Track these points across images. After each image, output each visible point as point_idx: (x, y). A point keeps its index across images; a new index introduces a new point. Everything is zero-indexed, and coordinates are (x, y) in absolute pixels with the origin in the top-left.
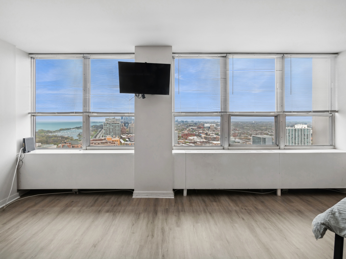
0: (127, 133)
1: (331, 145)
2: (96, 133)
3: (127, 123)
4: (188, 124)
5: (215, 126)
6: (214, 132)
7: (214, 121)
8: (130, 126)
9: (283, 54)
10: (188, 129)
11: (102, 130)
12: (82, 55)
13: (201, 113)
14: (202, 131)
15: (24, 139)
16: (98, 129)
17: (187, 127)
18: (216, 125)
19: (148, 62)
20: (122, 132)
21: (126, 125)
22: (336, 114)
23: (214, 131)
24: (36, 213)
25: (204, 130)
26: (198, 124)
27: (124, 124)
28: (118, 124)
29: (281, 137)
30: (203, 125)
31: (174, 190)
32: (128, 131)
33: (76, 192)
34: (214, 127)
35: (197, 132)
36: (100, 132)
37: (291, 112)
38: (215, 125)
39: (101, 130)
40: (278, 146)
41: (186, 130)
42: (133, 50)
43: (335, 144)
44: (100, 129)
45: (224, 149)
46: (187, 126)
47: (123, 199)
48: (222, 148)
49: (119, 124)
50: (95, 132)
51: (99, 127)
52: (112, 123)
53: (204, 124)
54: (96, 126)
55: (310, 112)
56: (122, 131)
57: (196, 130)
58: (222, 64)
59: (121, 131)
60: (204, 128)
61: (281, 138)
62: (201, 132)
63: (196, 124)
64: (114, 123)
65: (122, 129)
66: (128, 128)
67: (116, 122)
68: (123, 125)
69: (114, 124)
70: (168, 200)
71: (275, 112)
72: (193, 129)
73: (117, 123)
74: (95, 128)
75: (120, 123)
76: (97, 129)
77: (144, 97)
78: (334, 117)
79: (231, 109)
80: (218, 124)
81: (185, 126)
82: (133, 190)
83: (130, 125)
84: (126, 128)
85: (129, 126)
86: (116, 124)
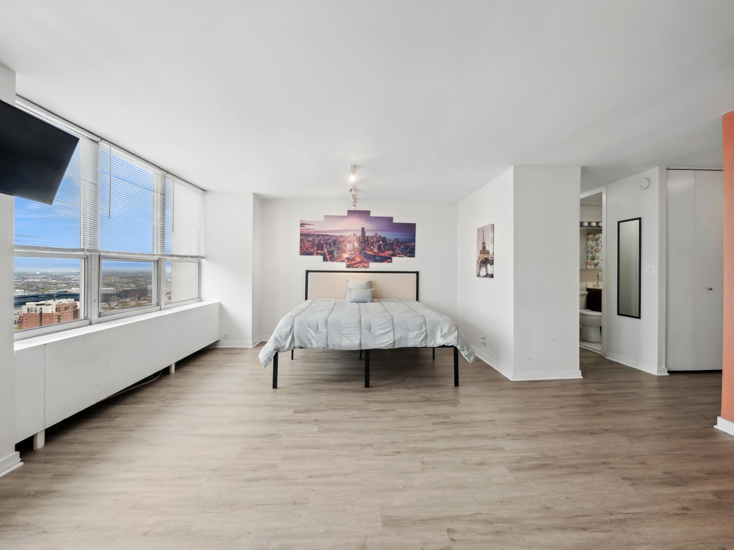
1: (198, 297)
9: (166, 172)
13: (51, 251)
22: (203, 261)
29: (162, 291)
31: (17, 446)
40: (159, 305)
43: (201, 294)
45: (91, 324)
48: (87, 322)
55: (187, 257)
58: (90, 165)
61: (162, 293)
78: (201, 264)
79: (103, 247)
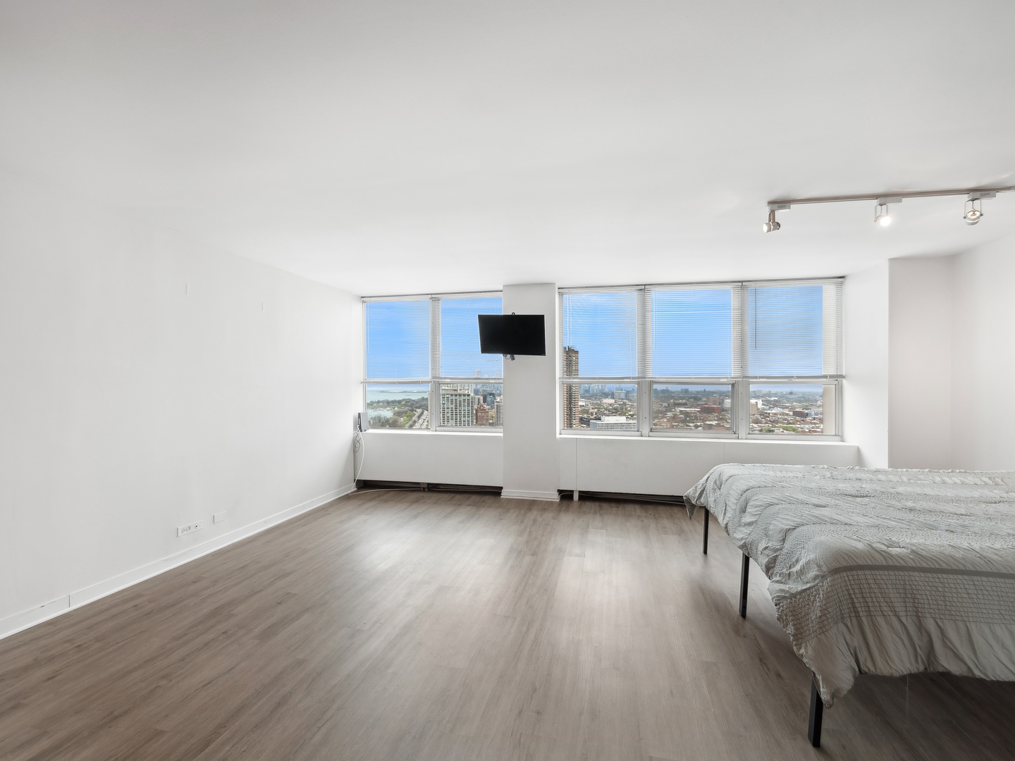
0: (491, 421)
1: (836, 435)
2: (410, 420)
3: (491, 394)
4: (673, 397)
5: (760, 406)
6: (755, 425)
7: (758, 391)
8: (498, 402)
9: (742, 282)
10: (669, 414)
11: (426, 412)
12: (430, 296)
14: (715, 420)
15: (359, 414)
16: (415, 411)
17: (669, 409)
18: (763, 405)
19: (517, 313)
20: (477, 419)
21: (489, 399)
22: (846, 381)
23: (757, 422)
24: (386, 501)
25: (721, 419)
26: (704, 399)
27: (482, 398)
28: (466, 398)
29: (740, 418)
30: (720, 404)
31: (559, 491)
32: (492, 417)
33: (424, 488)
34: (758, 409)
35: (699, 424)
36: (419, 417)
37: (756, 378)
38: (760, 402)
39: (422, 413)
40: (736, 435)
41: (663, 417)
42: (501, 288)
43: (842, 432)
44: (419, 411)
45: (642, 436)
46: (666, 404)
47: (489, 499)
48: (639, 433)
49: (469, 395)
50: (407, 417)
51: (417, 405)
52: (452, 395)
53: (723, 400)
54: (409, 402)
56: (477, 417)
57: (696, 418)
59: (474, 417)
60: (723, 410)
61: (740, 420)
62: (714, 423)
63: (696, 399)
64: (455, 393)
65: (477, 411)
66: (492, 408)
67: (461, 392)
68: (479, 399)
69: (456, 395)
70: (550, 504)
71: (727, 378)
72: (687, 414)
73: (464, 395)
74: (408, 406)
75: (472, 395)
76: (412, 411)
77: (513, 359)
78: (842, 386)
80: (772, 399)
81: (661, 405)
82: (501, 488)
83: (498, 400)
84: (488, 407)
85: (496, 404)
86: (460, 395)
